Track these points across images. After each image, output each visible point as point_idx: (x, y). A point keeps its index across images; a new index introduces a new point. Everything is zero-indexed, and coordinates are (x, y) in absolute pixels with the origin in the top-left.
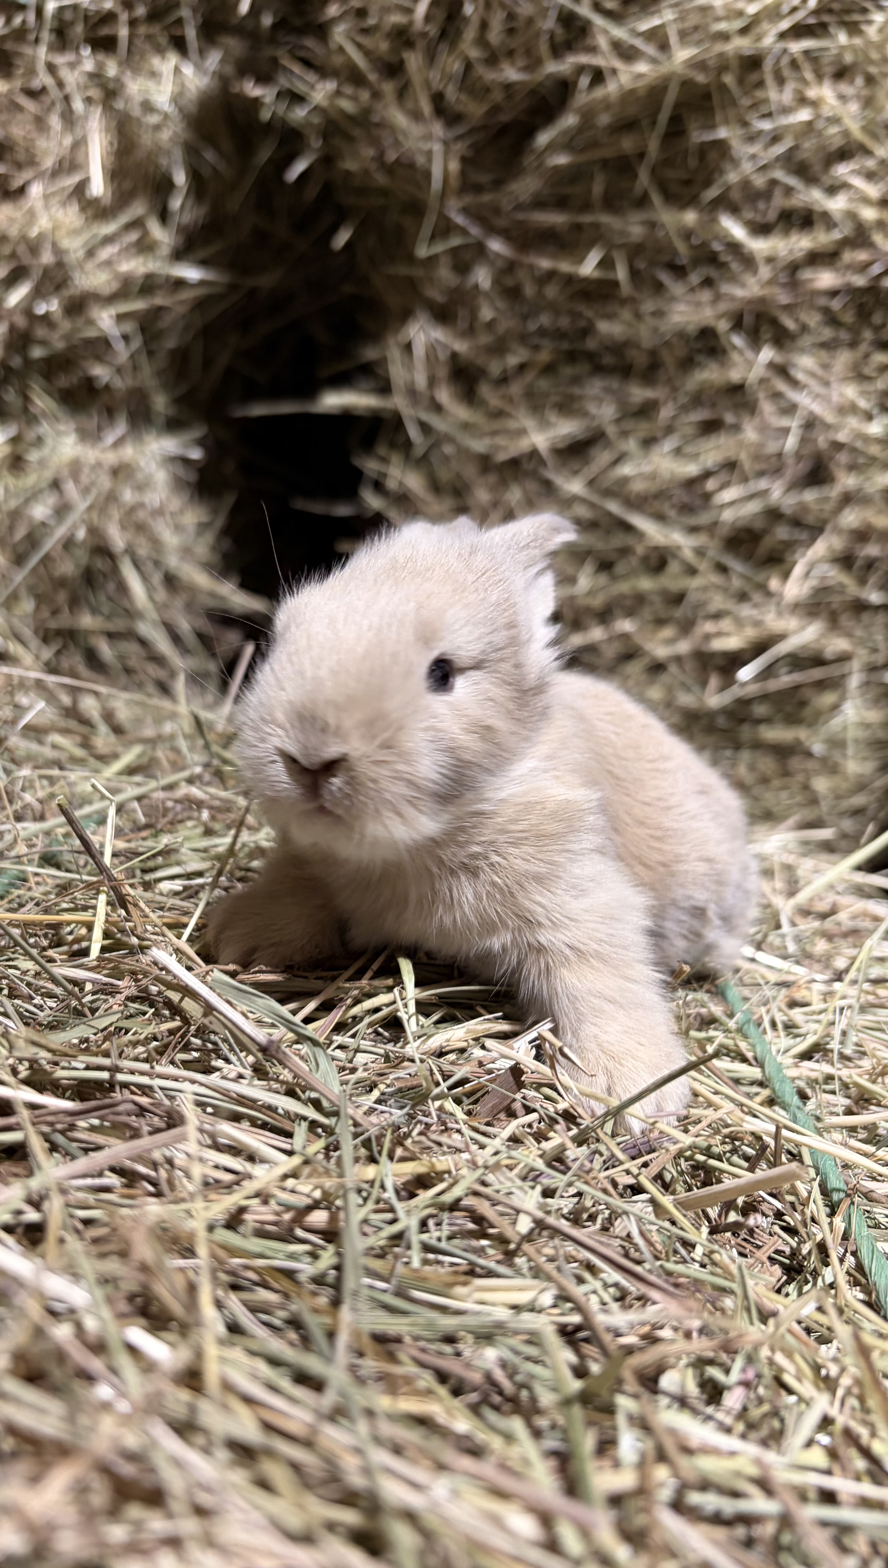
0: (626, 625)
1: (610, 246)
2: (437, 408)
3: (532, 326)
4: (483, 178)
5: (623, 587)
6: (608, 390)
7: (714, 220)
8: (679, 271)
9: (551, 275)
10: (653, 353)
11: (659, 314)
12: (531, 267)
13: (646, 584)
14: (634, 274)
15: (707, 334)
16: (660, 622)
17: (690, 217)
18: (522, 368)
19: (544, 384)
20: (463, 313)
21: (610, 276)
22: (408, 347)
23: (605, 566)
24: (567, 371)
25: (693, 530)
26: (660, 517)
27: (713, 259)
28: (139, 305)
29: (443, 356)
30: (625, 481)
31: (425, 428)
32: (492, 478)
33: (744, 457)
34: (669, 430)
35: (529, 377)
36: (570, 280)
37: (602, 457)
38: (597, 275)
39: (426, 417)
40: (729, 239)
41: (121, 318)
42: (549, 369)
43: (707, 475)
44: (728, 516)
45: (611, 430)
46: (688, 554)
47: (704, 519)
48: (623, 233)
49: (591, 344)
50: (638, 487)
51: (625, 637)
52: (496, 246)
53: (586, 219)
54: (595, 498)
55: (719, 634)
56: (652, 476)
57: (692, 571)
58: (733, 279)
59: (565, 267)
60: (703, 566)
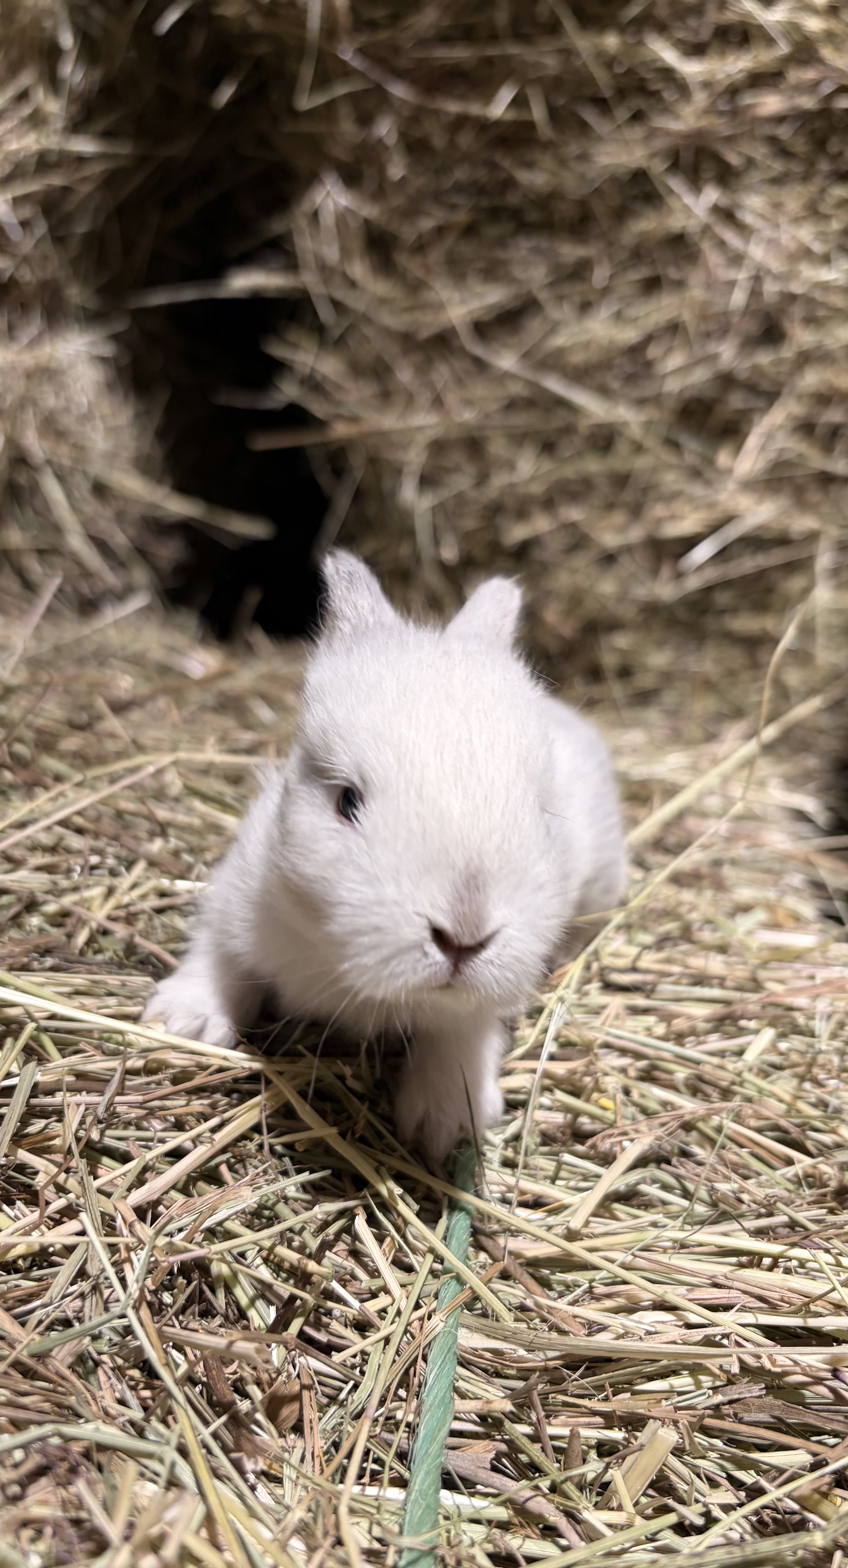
0: (574, 513)
1: (524, 82)
2: (353, 284)
3: (447, 183)
4: (379, 13)
5: (569, 471)
6: (535, 250)
7: (641, 43)
8: (602, 105)
9: (461, 122)
10: (583, 204)
11: (584, 157)
12: (437, 113)
13: (593, 465)
14: (554, 113)
15: (640, 176)
16: (610, 506)
17: (611, 41)
18: (440, 231)
19: (466, 249)
20: (369, 172)
21: (525, 117)
22: (315, 216)
23: (548, 447)
24: (491, 231)
25: (641, 402)
26: (604, 391)
27: (642, 88)
28: (33, 186)
29: (353, 223)
30: (561, 352)
31: (338, 306)
32: (417, 358)
33: (687, 317)
34: (606, 291)
35: (449, 241)
36: (484, 126)
37: (534, 327)
38: (511, 116)
39: (340, 294)
40: (659, 64)
41: (17, 202)
42: (470, 231)
43: (649, 339)
44: (673, 386)
45: (543, 296)
46: (635, 431)
47: (648, 390)
48: (537, 66)
49: (513, 199)
50: (577, 358)
51: (573, 526)
52: (399, 91)
53: (492, 51)
54: (529, 375)
55: (673, 517)
56: (587, 345)
57: (638, 448)
58: (667, 110)
59: (475, 109)
60: (650, 442)
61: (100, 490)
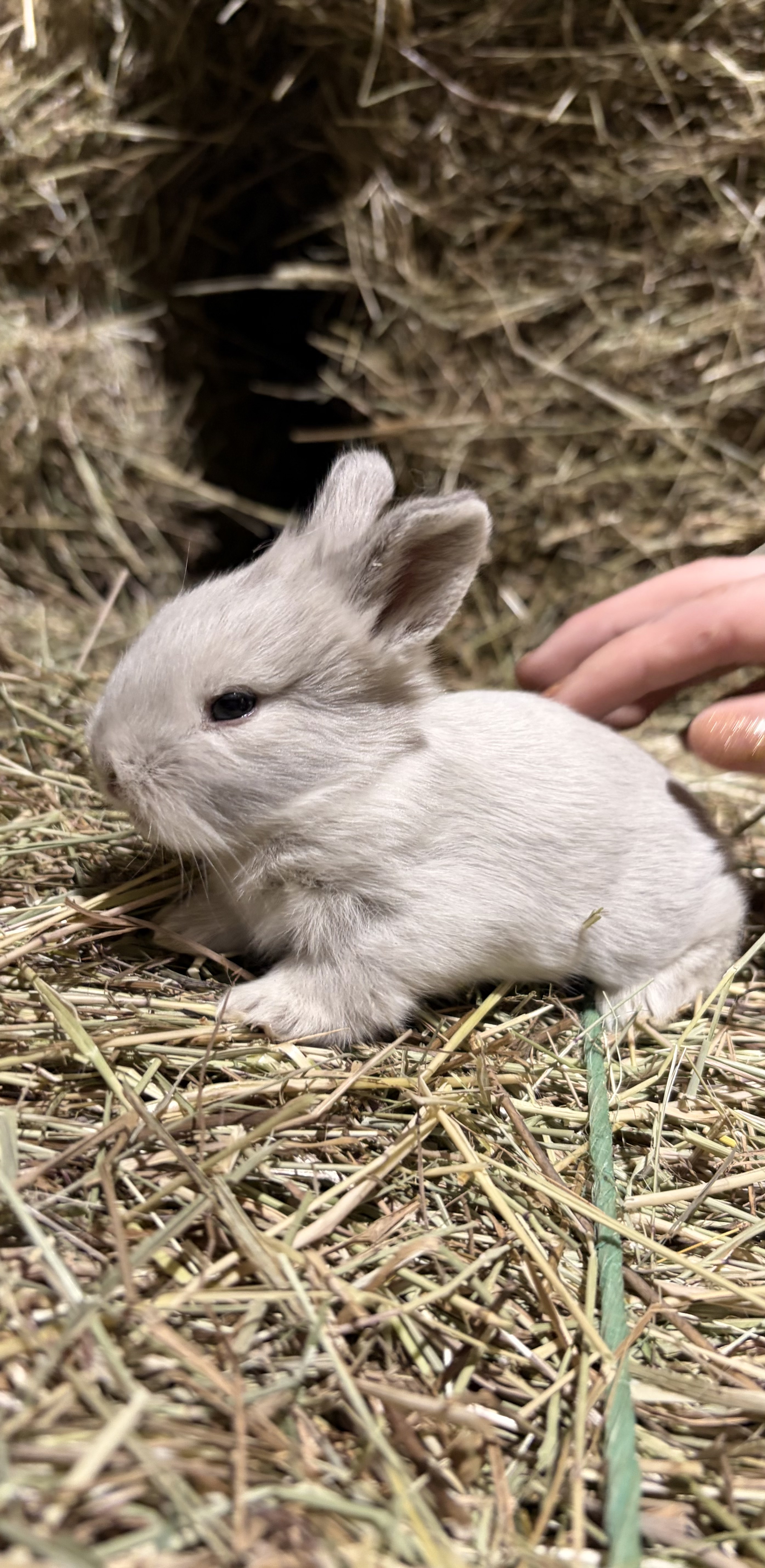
0: (611, 518)
1: (584, 86)
2: (400, 281)
3: (501, 183)
4: (442, 12)
5: (607, 476)
6: (586, 254)
7: (702, 51)
8: (662, 113)
9: (519, 123)
10: (636, 209)
11: (640, 164)
12: (495, 114)
13: (632, 472)
14: (611, 119)
15: (694, 185)
16: (648, 514)
17: (674, 50)
18: (490, 232)
19: (516, 250)
20: (423, 172)
21: (584, 120)
22: (366, 211)
23: (587, 453)
24: (542, 235)
25: (683, 411)
26: (646, 399)
27: (701, 97)
28: (81, 169)
29: (404, 221)
30: (606, 357)
31: (384, 303)
32: (461, 357)
33: (736, 327)
34: (654, 299)
35: (499, 242)
36: (540, 127)
37: (581, 332)
38: (568, 121)
39: (386, 290)
40: (719, 73)
41: (62, 185)
42: (520, 233)
43: (696, 349)
44: (717, 395)
45: (591, 300)
46: (677, 439)
47: (692, 399)
48: (598, 70)
49: (567, 203)
50: (621, 364)
51: (609, 531)
52: (458, 90)
53: (556, 55)
54: (574, 378)
55: (712, 527)
56: (634, 352)
57: (681, 457)
58: (726, 120)
59: (534, 112)
60: (693, 452)
61: (132, 475)
